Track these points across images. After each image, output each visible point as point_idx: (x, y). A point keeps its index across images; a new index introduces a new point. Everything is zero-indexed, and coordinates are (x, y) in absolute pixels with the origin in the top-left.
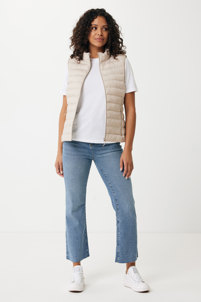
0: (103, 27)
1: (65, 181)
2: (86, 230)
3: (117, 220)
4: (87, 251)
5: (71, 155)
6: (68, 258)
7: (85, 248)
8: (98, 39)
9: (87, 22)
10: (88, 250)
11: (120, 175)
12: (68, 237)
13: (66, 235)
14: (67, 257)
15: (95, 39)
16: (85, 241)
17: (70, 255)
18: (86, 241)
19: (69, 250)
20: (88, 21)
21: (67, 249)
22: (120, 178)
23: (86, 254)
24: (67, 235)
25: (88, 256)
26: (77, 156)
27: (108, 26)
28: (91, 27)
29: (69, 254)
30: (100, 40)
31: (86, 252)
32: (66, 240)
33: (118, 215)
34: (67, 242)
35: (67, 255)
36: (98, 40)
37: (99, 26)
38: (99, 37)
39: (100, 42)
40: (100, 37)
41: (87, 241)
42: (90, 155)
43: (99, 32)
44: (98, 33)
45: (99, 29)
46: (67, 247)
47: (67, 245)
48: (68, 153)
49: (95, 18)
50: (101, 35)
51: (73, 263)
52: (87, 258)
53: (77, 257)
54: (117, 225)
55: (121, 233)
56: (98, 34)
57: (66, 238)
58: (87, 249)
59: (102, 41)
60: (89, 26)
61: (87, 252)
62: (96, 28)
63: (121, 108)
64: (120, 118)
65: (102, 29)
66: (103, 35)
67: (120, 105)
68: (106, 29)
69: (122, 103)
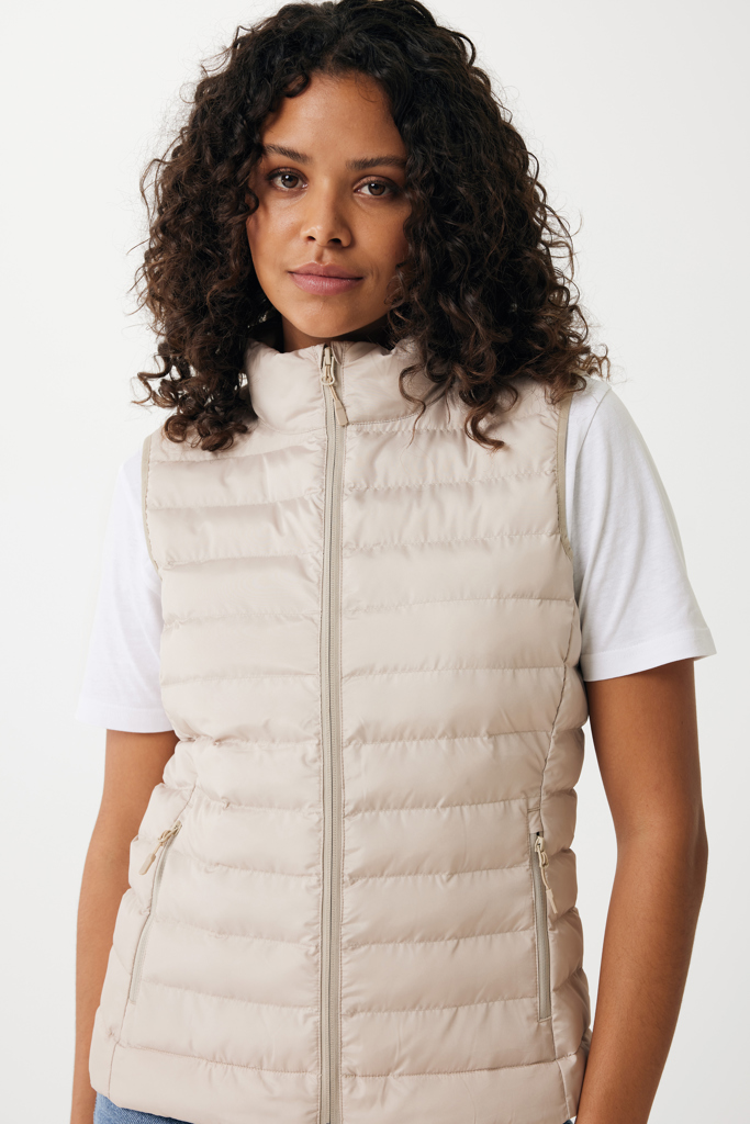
0: (353, 175)
8: (308, 274)
9: (228, 126)
15: (291, 272)
27: (402, 164)
28: (263, 165)
30: (327, 284)
36: (311, 282)
37: (318, 158)
38: (320, 258)
39: (325, 297)
40: (329, 257)
43: (314, 212)
44: (307, 222)
45: (322, 185)
49: (293, 86)
50: (334, 243)
56: (305, 233)
59: (338, 291)
62: (296, 179)
63: (533, 830)
64: (515, 920)
65: (344, 191)
66: (353, 243)
67: (517, 806)
68: (388, 190)
69: (547, 781)
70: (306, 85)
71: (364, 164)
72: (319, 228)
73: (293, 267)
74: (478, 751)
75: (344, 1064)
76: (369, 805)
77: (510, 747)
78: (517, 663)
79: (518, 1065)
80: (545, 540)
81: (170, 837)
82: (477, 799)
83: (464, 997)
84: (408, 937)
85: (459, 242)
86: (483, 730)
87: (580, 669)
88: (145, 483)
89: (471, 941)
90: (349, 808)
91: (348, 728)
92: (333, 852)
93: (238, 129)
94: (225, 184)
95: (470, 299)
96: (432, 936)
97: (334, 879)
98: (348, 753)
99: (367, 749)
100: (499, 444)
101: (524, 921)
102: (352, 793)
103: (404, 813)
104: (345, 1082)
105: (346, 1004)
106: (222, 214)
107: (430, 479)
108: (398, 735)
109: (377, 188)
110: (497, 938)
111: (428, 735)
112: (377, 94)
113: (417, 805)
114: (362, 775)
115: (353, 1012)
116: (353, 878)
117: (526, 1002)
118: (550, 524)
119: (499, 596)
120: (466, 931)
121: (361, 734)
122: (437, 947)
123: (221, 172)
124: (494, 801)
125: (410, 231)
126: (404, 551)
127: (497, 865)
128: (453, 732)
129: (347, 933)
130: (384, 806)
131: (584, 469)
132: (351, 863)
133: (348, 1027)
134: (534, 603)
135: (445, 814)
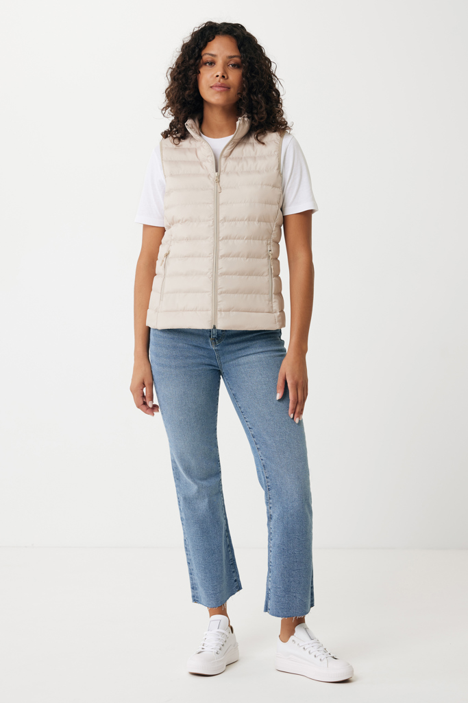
0: (228, 60)
1: (166, 427)
2: (227, 531)
3: (268, 512)
4: (235, 578)
5: (170, 367)
6: (195, 599)
7: (230, 571)
8: (216, 87)
9: (193, 51)
10: (238, 576)
11: (271, 410)
12: (191, 553)
13: (186, 548)
14: (193, 596)
15: (211, 87)
16: (227, 556)
17: (201, 592)
18: (231, 556)
19: (198, 582)
20: (195, 48)
21: (192, 579)
22: (272, 416)
23: (235, 586)
24: (190, 547)
25: (239, 588)
26: (183, 370)
27: (241, 58)
29: (196, 589)
30: (222, 89)
31: (233, 581)
32: (188, 559)
33: (271, 501)
34: (189, 563)
35: (192, 592)
36: (217, 89)
37: (219, 56)
38: (219, 81)
39: (221, 92)
40: (222, 80)
41: (234, 556)
42: (212, 361)
43: (218, 70)
44: (216, 72)
45: (220, 62)
46: (191, 574)
47: (190, 569)
48: (163, 363)
49: (211, 38)
50: (223, 77)
51: (209, 611)
52: (237, 593)
53: (215, 594)
54: (268, 525)
55: (274, 545)
56: (216, 75)
57: (187, 554)
58: (234, 574)
59: (224, 90)
60: (196, 59)
61: (236, 581)
62: (212, 63)
63: (269, 249)
64: (264, 273)
65: (226, 65)
66: (228, 78)
67: (265, 242)
68: (236, 66)
69: (273, 236)
70: (214, 38)
71: (231, 57)
72: (219, 73)
73: (212, 85)
74: (255, 225)
75: (219, 308)
76: (226, 238)
77: (263, 225)
78: (266, 203)
79: (263, 312)
80: (275, 171)
81: (167, 255)
82: (254, 239)
83: (250, 292)
84: (235, 274)
85: (256, 80)
86: (257, 220)
87: (282, 209)
88: (162, 154)
89: (252, 277)
90: (221, 239)
91: (221, 217)
92: (216, 250)
93: (197, 51)
94: (192, 65)
95: (260, 96)
96: (242, 274)
97: (216, 257)
98: (220, 224)
99: (225, 224)
100: (263, 144)
101: (266, 274)
102: (221, 235)
103: (235, 241)
104: (218, 313)
105: (219, 291)
106: (190, 73)
107: (244, 156)
108: (234, 220)
109: (234, 66)
110: (259, 277)
111: (242, 220)
112: (234, 40)
113: (239, 238)
114: (224, 230)
115: (221, 293)
116: (222, 256)
117: (266, 296)
118: (276, 168)
119: (262, 184)
120: (250, 274)
121: (225, 220)
122: (243, 277)
123: (192, 61)
124: (259, 240)
125: (243, 75)
126: (237, 173)
127: (259, 257)
128: (249, 219)
129: (220, 272)
130: (230, 238)
131: (287, 157)
132: (221, 253)
133: (219, 298)
134: (271, 187)
135: (246, 241)
